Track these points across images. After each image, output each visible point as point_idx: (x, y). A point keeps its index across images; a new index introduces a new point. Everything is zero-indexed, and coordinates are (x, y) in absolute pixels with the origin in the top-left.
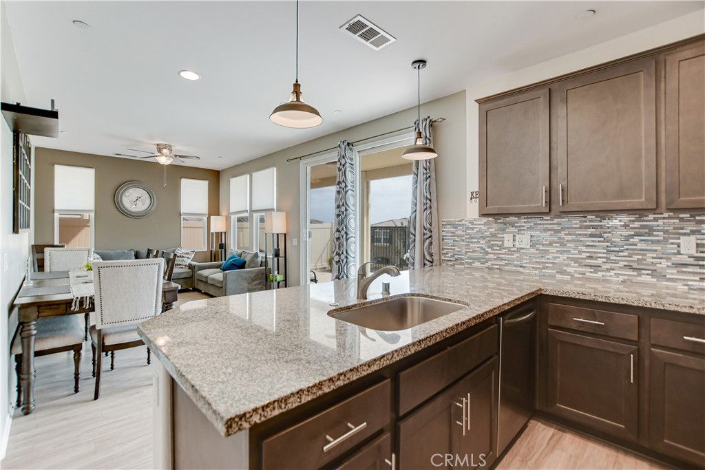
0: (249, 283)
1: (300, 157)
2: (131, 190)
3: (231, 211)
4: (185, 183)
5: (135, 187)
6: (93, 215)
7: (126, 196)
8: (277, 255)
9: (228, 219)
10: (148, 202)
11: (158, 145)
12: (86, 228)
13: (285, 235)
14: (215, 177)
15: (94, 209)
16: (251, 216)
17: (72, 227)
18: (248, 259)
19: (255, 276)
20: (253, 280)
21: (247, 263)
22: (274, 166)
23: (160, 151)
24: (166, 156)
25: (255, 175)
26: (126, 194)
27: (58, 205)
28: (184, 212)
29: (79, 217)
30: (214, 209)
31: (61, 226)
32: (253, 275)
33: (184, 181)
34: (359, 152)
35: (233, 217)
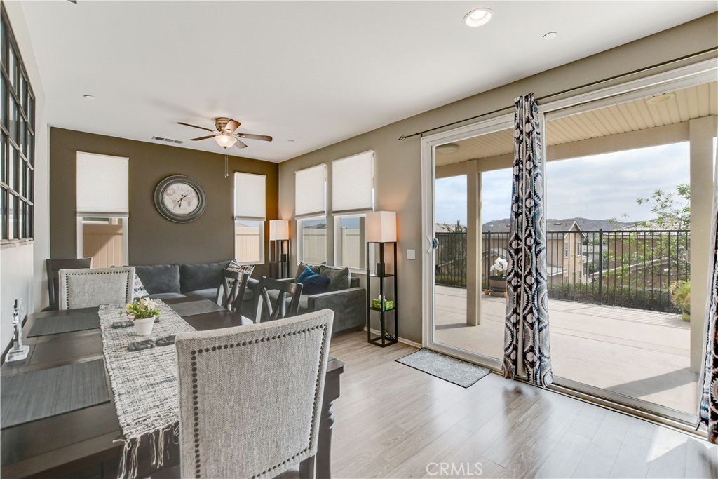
0: (341, 312)
1: (421, 133)
2: (174, 186)
3: (297, 214)
4: (239, 178)
5: (179, 182)
6: (126, 219)
7: (168, 195)
8: (381, 272)
9: (292, 223)
10: (195, 202)
11: (217, 119)
12: (117, 237)
13: (395, 244)
14: (273, 172)
15: (127, 211)
16: (330, 219)
17: (99, 235)
18: (333, 276)
19: (348, 302)
20: (346, 307)
21: (331, 282)
22: (373, 149)
23: (219, 129)
24: (229, 134)
25: (337, 165)
26: (168, 191)
27: (82, 205)
28: (238, 215)
29: (107, 222)
30: (273, 212)
31: (85, 234)
32: (346, 299)
33: (238, 176)
34: (545, 113)
35: (299, 221)
